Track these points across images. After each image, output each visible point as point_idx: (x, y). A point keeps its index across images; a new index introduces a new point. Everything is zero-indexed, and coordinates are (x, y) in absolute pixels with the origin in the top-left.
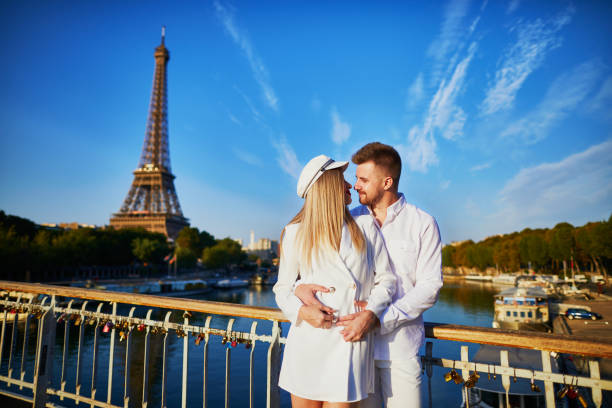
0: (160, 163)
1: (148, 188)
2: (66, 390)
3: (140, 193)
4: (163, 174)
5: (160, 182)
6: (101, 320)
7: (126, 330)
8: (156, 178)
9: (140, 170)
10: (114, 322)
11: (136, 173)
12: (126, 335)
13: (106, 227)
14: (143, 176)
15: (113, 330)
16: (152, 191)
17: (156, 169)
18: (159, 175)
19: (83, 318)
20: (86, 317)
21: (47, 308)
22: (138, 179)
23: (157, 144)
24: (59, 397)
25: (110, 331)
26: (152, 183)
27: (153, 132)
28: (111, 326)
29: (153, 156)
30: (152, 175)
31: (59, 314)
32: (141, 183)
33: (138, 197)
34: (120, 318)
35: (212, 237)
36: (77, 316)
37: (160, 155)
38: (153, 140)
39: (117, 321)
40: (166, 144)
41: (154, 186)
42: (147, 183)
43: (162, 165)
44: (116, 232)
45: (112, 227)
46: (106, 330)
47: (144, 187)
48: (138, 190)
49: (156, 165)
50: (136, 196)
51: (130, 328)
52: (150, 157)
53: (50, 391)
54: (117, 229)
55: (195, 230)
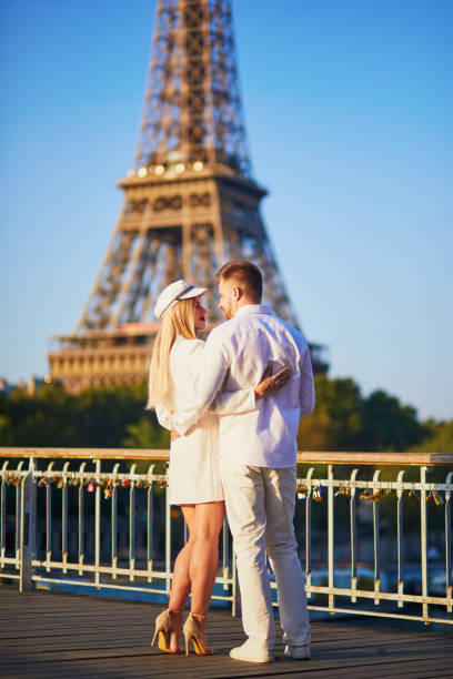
0: (210, 142)
1: (172, 236)
2: (52, 560)
3: (148, 259)
4: (222, 181)
5: (212, 214)
6: (84, 480)
7: (110, 487)
8: (200, 200)
9: (143, 173)
10: (98, 481)
11: (127, 187)
12: (111, 493)
13: (39, 383)
14: (153, 194)
15: (98, 489)
16: (188, 248)
17: (198, 166)
18: (211, 187)
19: (65, 481)
20: (68, 479)
21: (25, 473)
22: (137, 206)
23: (195, 73)
24: (45, 568)
25: (95, 490)
26: (185, 217)
27: (180, 32)
28: (95, 485)
29: (185, 118)
30: (185, 191)
31: (39, 479)
32: (148, 219)
33: (140, 274)
34: (104, 476)
35: (411, 411)
36: (58, 479)
37: (209, 113)
38: (180, 58)
39: (101, 480)
40: (227, 69)
41: (196, 226)
42: (167, 218)
43: (220, 151)
44: (71, 400)
45: (57, 384)
46: (91, 489)
47: (157, 233)
48: (138, 245)
49: (198, 154)
50: (133, 266)
51: (115, 485)
52: (176, 123)
53: (35, 563)
54: (76, 390)
55: (347, 388)
